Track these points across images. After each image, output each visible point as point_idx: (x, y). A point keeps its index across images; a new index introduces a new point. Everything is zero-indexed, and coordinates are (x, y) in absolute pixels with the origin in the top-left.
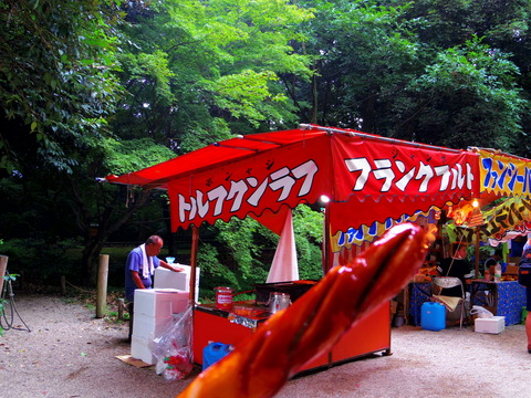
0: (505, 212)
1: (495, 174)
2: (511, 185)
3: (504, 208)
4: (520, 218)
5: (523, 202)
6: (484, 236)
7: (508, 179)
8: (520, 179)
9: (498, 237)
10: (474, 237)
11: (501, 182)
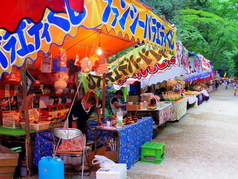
0: (126, 63)
1: (115, 11)
2: (133, 28)
3: (125, 59)
4: (137, 67)
5: (140, 54)
6: (110, 82)
7: (129, 21)
8: (141, 24)
9: (120, 83)
10: (102, 83)
11: (123, 22)
